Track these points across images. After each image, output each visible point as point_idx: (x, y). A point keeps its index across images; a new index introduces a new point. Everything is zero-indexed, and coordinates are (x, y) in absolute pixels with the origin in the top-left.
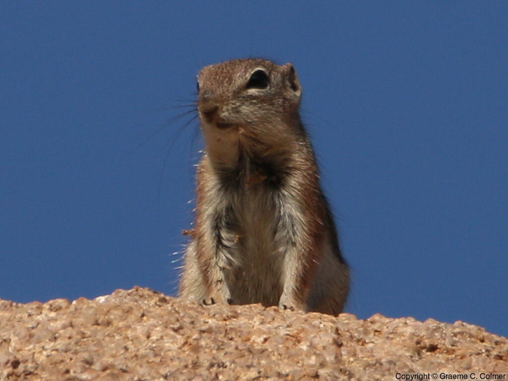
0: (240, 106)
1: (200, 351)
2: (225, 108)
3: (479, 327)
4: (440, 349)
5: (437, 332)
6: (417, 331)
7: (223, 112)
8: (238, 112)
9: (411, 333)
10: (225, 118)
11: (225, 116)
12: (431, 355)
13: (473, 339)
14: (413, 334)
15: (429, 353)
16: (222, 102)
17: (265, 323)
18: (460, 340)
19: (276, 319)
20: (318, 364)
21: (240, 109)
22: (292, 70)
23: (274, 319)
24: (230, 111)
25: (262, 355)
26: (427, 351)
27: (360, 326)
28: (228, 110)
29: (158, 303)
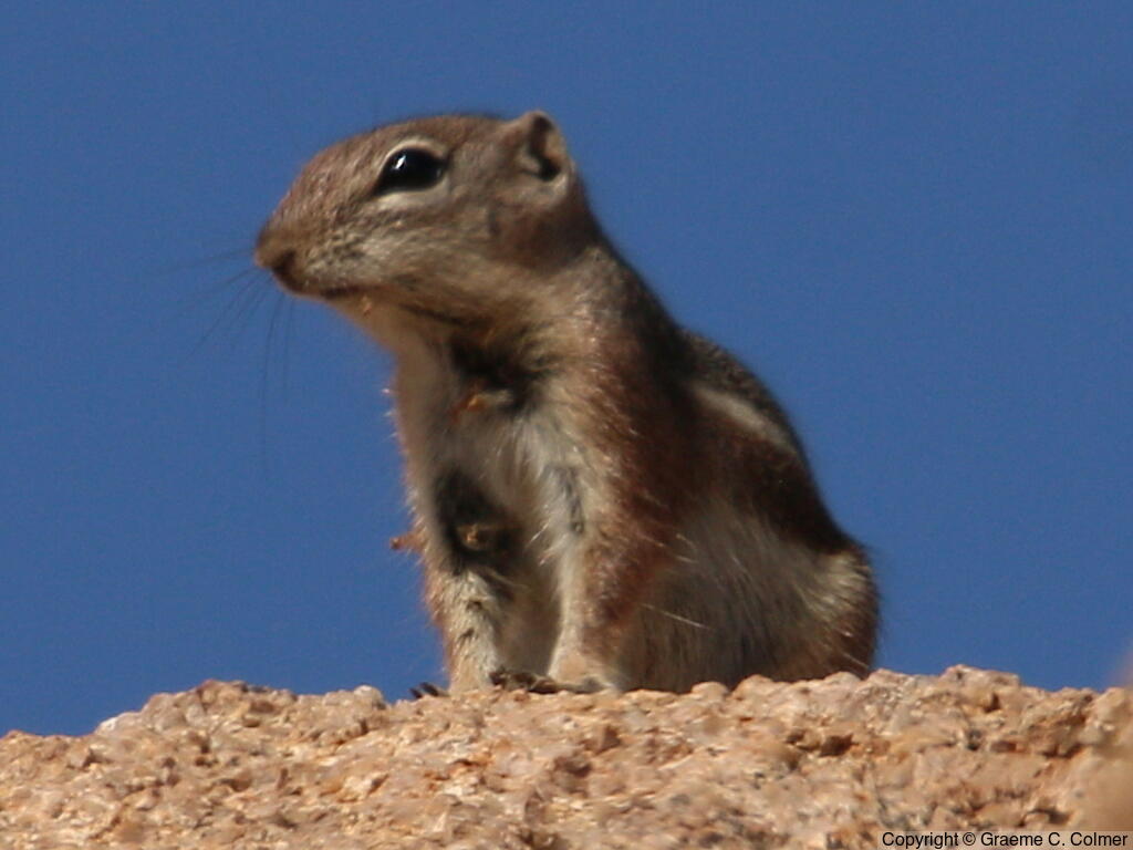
0: (358, 241)
1: (145, 838)
2: (315, 252)
3: (996, 675)
4: (857, 744)
5: (870, 703)
6: (813, 707)
7: (313, 261)
8: (356, 255)
9: (796, 714)
10: (319, 277)
11: (317, 271)
12: (829, 762)
13: (966, 708)
14: (804, 716)
15: (822, 761)
16: (307, 236)
17: (425, 737)
18: (927, 715)
19: (452, 725)
20: (450, 833)
21: (364, 247)
22: (541, 126)
23: (447, 726)
24: (330, 257)
25: (318, 825)
26: (822, 756)
27: (699, 712)
28: (324, 255)
29: (249, 716)
